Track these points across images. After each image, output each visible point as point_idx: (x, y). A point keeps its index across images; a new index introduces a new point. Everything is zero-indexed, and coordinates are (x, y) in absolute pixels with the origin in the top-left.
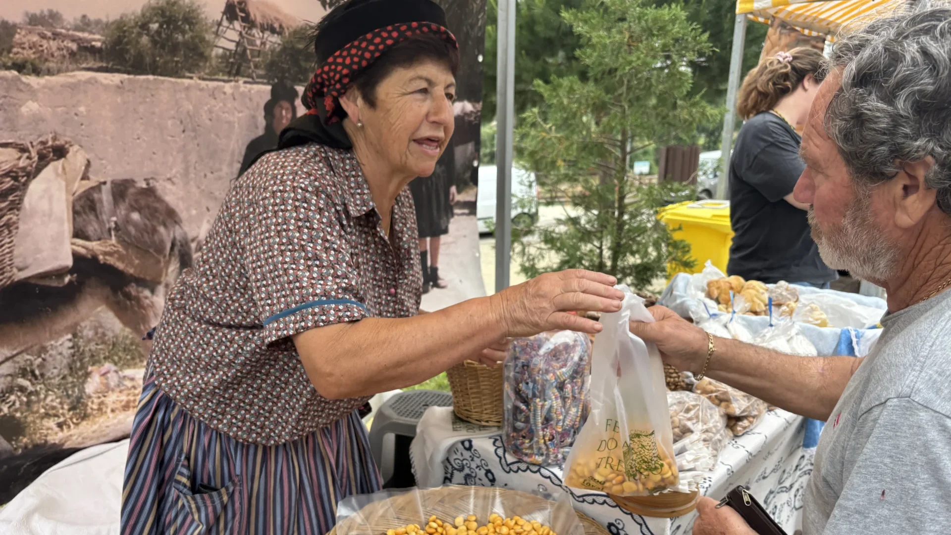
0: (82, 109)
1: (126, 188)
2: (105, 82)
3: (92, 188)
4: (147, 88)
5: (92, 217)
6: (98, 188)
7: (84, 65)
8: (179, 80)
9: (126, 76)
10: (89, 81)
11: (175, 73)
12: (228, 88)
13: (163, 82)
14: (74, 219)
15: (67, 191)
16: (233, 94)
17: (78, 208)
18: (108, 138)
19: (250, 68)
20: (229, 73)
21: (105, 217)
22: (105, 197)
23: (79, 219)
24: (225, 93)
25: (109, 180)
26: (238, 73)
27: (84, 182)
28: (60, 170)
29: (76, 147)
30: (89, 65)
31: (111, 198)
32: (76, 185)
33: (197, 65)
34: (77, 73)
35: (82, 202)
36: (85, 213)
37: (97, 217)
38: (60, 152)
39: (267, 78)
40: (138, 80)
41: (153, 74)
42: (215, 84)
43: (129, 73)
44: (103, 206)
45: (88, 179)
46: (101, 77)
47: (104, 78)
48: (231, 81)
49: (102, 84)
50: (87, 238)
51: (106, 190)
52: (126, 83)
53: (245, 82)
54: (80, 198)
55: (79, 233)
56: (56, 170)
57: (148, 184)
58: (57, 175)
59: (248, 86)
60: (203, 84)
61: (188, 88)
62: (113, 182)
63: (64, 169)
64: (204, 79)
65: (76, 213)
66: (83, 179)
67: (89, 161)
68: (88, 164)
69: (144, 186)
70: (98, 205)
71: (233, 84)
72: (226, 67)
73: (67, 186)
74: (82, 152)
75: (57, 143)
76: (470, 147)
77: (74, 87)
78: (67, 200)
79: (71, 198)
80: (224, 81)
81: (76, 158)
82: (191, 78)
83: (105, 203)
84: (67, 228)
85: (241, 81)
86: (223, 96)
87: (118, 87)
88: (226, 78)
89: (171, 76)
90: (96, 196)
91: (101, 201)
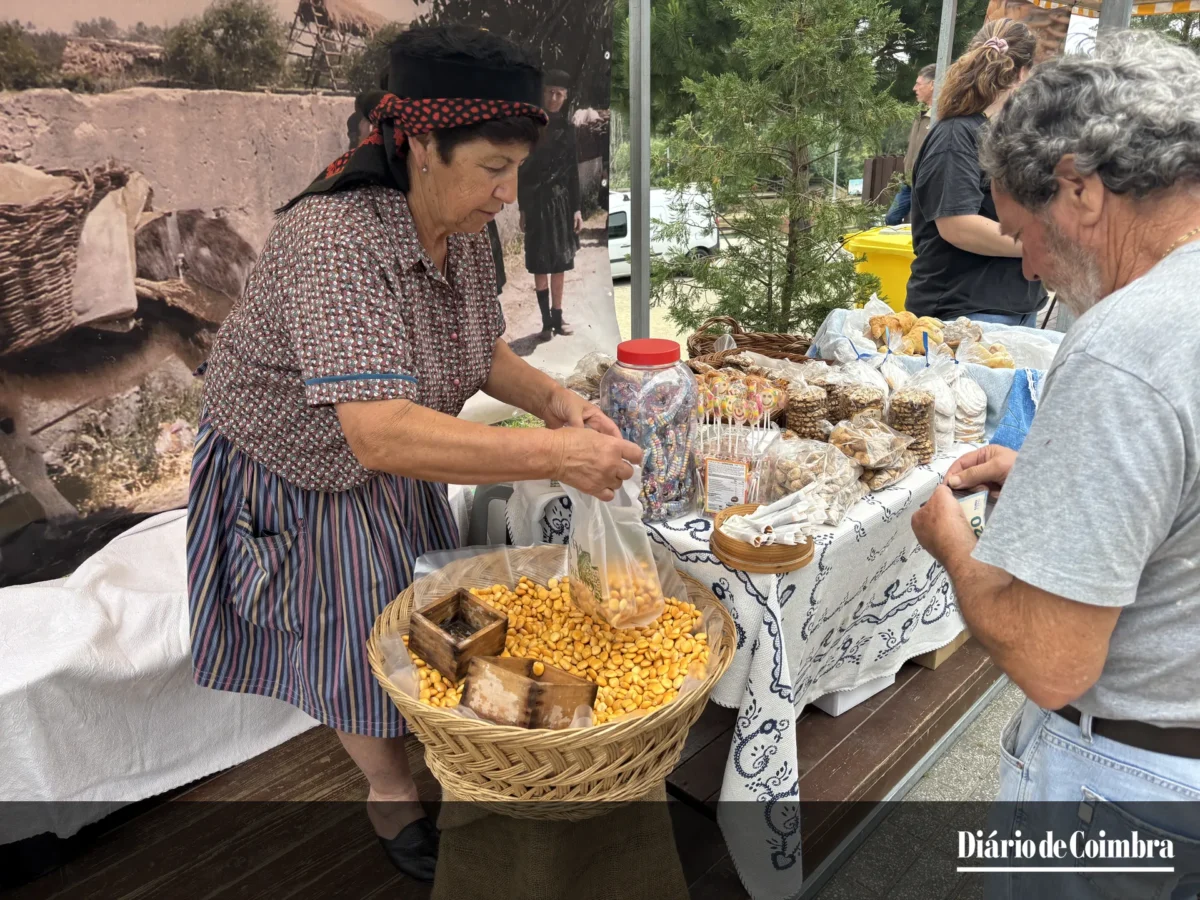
0: (142, 130)
1: (194, 220)
2: (166, 98)
3: (156, 220)
4: (213, 104)
5: (157, 254)
6: (162, 220)
7: (142, 80)
8: (249, 94)
9: (189, 91)
10: (148, 98)
11: (244, 86)
12: (305, 101)
13: (231, 96)
14: (137, 255)
15: (128, 224)
16: (310, 108)
17: (141, 243)
18: (172, 164)
19: (329, 76)
20: (306, 84)
21: (171, 254)
22: (171, 230)
23: (143, 256)
24: (301, 107)
25: (174, 210)
26: (316, 84)
27: (147, 213)
28: (120, 201)
29: (136, 174)
30: (147, 80)
31: (177, 231)
32: (138, 217)
33: (269, 76)
34: (135, 89)
35: (145, 237)
36: (149, 249)
37: (162, 253)
38: (119, 180)
39: (351, 89)
40: (203, 95)
41: (220, 88)
42: (291, 97)
43: (192, 88)
44: (168, 242)
45: (152, 210)
46: (161, 92)
47: (163, 93)
48: (308, 93)
49: (164, 102)
50: (153, 278)
51: (172, 221)
52: (189, 98)
53: (325, 94)
54: (143, 231)
55: (143, 272)
56: (115, 200)
57: (218, 215)
58: (117, 206)
59: (328, 98)
60: (277, 97)
61: (259, 103)
62: (178, 213)
63: (124, 199)
64: (277, 92)
65: (138, 248)
66: (145, 210)
67: (151, 190)
68: (151, 193)
69: (214, 217)
70: (163, 240)
71: (310, 96)
72: (303, 77)
73: (128, 219)
74: (143, 179)
75: (116, 169)
76: (597, 163)
77: (132, 105)
78: (129, 235)
79: (133, 232)
80: (300, 93)
81: (137, 186)
82: (263, 91)
83: (171, 238)
84: (130, 266)
85: (320, 92)
86: (299, 111)
87: (181, 104)
88: (302, 89)
89: (240, 90)
90: (160, 229)
91: (166, 235)
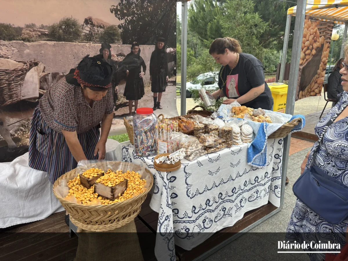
0: (43, 52)
1: (56, 75)
7: (43, 39)
8: (72, 43)
10: (44, 44)
13: (67, 44)
16: (89, 47)
18: (51, 60)
19: (94, 38)
20: (87, 40)
23: (42, 84)
26: (90, 40)
31: (51, 78)
32: (41, 74)
33: (77, 38)
34: (41, 41)
35: (42, 79)
37: (47, 83)
38: (36, 64)
39: (100, 42)
40: (60, 43)
41: (64, 41)
42: (83, 43)
43: (57, 41)
44: (49, 80)
45: (45, 72)
46: (48, 42)
48: (88, 43)
50: (44, 90)
51: (50, 75)
52: (56, 44)
53: (93, 43)
55: (41, 88)
56: (35, 69)
57: (63, 74)
61: (75, 45)
62: (52, 73)
64: (80, 42)
65: (40, 82)
67: (45, 67)
73: (38, 74)
74: (43, 64)
75: (35, 61)
76: (173, 63)
77: (40, 45)
78: (38, 78)
81: (41, 66)
82: (76, 42)
84: (38, 86)
86: (86, 47)
87: (53, 45)
89: (69, 42)
90: (47, 77)
